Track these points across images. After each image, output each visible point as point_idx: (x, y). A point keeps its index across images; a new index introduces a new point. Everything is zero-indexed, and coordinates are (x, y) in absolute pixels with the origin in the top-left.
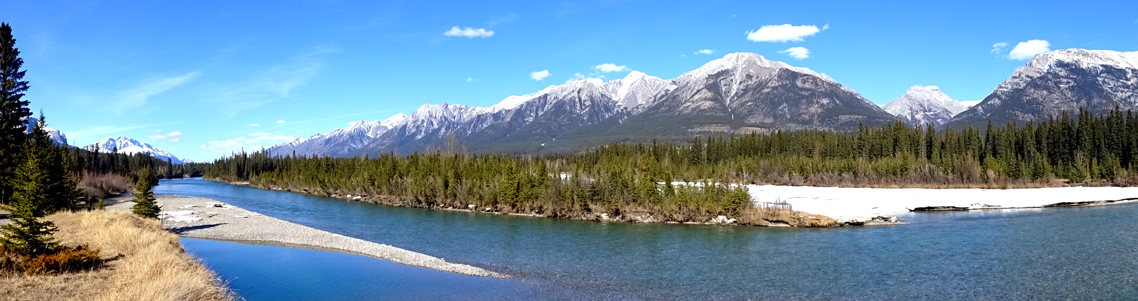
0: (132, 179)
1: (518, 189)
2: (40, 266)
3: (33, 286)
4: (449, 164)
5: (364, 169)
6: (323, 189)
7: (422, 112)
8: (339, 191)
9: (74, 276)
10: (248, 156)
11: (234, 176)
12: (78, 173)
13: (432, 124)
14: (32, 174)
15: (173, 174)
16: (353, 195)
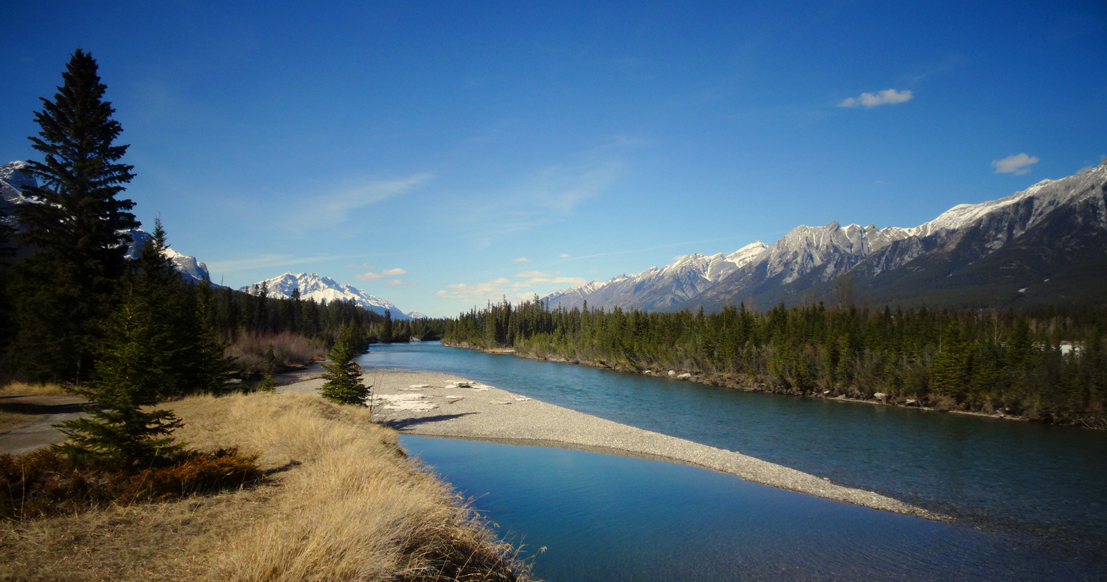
0: (324, 343)
1: (970, 369)
2: (145, 487)
3: (129, 523)
4: (840, 324)
5: (697, 331)
6: (630, 361)
7: (795, 238)
8: (655, 365)
9: (209, 500)
10: (513, 309)
11: (490, 340)
12: (230, 332)
13: (812, 258)
14: (130, 329)
15: (394, 335)
16: (678, 372)
